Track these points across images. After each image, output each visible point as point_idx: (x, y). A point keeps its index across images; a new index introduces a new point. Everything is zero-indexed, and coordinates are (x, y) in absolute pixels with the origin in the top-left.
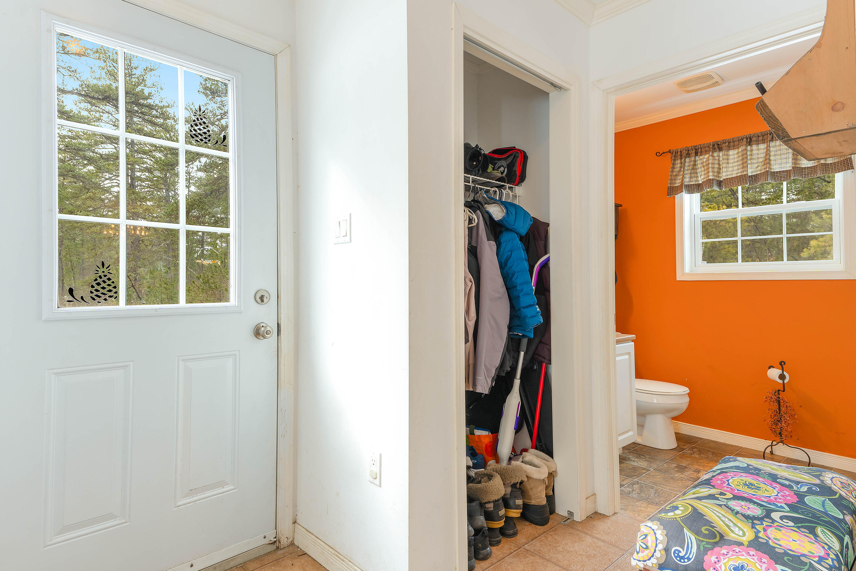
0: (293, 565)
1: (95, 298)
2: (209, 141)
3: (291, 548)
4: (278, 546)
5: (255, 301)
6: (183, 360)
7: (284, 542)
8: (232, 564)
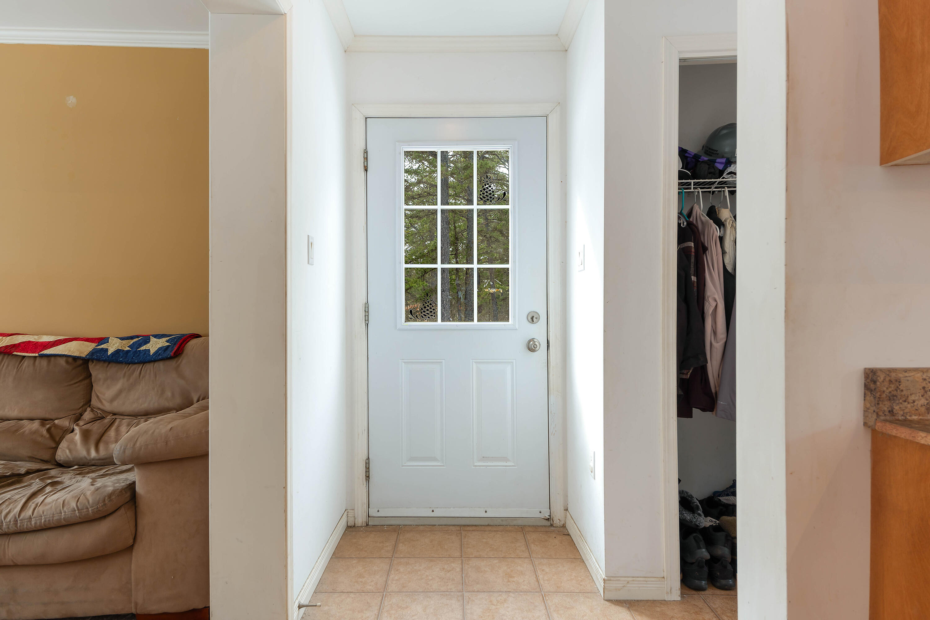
0: (555, 537)
1: (423, 316)
2: (493, 199)
3: (562, 529)
4: (552, 523)
5: (527, 319)
6: (475, 362)
7: (556, 522)
8: (515, 523)
